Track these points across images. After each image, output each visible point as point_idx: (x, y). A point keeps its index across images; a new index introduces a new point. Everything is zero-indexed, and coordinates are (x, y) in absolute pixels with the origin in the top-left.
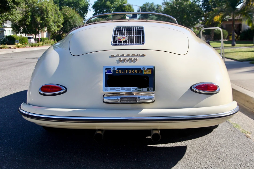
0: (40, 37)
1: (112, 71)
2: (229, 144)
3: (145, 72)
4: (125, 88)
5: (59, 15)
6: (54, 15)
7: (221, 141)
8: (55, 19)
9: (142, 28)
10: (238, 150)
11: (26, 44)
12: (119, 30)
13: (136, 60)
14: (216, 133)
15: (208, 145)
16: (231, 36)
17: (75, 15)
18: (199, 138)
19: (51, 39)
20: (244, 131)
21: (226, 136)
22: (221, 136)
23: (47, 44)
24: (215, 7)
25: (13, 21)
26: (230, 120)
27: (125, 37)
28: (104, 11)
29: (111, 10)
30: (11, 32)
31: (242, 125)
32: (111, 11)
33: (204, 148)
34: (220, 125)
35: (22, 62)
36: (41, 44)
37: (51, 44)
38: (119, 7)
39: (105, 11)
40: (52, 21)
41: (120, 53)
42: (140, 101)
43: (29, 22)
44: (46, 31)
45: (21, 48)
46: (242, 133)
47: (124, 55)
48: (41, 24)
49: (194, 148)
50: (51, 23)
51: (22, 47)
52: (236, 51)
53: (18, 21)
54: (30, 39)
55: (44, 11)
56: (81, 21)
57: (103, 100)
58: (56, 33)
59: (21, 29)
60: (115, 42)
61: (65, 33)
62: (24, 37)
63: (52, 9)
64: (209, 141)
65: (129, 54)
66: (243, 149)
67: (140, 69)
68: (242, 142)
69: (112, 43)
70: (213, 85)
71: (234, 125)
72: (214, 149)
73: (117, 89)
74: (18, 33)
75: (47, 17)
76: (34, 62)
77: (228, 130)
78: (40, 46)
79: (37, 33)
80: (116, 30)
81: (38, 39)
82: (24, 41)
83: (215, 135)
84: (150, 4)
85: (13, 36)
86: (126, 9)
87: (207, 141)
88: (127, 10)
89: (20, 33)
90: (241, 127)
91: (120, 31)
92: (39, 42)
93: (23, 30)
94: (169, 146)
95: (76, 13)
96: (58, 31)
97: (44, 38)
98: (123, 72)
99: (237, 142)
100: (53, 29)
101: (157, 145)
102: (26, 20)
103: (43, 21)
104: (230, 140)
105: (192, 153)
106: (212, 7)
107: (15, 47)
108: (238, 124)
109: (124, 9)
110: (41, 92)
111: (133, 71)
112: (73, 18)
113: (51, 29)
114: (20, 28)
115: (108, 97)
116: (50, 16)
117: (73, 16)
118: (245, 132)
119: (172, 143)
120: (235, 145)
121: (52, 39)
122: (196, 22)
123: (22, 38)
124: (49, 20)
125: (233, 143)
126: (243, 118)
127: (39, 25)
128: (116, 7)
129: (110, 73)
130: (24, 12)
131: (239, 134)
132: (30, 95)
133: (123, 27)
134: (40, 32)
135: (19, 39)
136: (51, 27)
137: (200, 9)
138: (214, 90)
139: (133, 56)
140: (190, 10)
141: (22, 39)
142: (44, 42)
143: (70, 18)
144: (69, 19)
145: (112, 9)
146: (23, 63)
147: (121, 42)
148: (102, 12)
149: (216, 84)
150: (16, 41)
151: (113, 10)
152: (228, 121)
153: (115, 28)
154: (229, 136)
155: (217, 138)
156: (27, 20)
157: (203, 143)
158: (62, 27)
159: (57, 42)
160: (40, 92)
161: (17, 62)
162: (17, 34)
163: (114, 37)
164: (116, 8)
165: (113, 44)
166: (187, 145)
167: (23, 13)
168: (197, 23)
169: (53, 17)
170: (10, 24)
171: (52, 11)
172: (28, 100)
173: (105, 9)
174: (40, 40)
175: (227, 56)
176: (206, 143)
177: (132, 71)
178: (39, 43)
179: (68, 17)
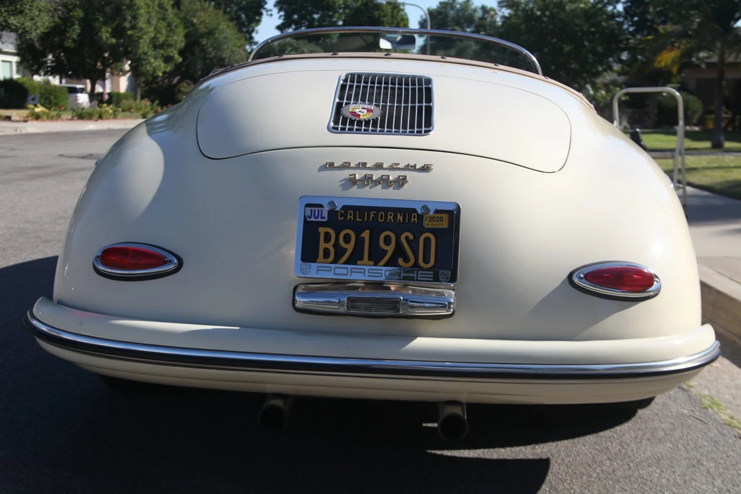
0: (108, 90)
1: (325, 214)
2: (683, 462)
3: (427, 222)
4: (364, 269)
5: (173, 23)
6: (154, 22)
7: (661, 451)
8: (158, 35)
9: (429, 81)
10: (713, 483)
11: (63, 108)
12: (355, 84)
13: (401, 182)
14: (645, 423)
15: (619, 461)
16: (712, 116)
17: (221, 27)
18: (589, 436)
19: (142, 98)
20: (735, 422)
21: (677, 434)
22: (661, 434)
23: (127, 113)
24: (664, 23)
25: (22, 35)
26: (693, 382)
27: (373, 108)
28: (314, 19)
29: (337, 15)
30: (14, 68)
31: (729, 402)
32: (335, 19)
33: (604, 468)
34: (659, 399)
35: (43, 168)
36: (108, 112)
37: (141, 112)
38: (363, 7)
39: (319, 18)
40: (148, 41)
41: (355, 157)
42: (409, 310)
43: (74, 41)
44: (128, 71)
45: (43, 120)
46: (728, 427)
47: (366, 164)
48: (113, 49)
49: (572, 467)
50: (143, 47)
51: (48, 118)
52: (724, 164)
53: (40, 34)
54: (74, 95)
55: (124, 7)
56: (240, 47)
57: (294, 301)
58: (160, 79)
59: (49, 61)
60: (342, 121)
61: (189, 81)
62: (55, 86)
63: (150, 3)
64: (623, 447)
65: (383, 164)
66: (728, 480)
67: (414, 210)
68: (728, 456)
69: (332, 124)
70: (639, 272)
71: (703, 400)
72: (637, 473)
73: (338, 271)
74: (37, 73)
75: (133, 28)
76: (84, 169)
77: (683, 415)
78: (107, 118)
79: (98, 77)
80: (345, 83)
81: (101, 94)
82: (55, 98)
83: (643, 430)
84: (460, 4)
85: (21, 81)
86: (382, 14)
87: (614, 447)
88: (385, 19)
89: (42, 73)
90: (726, 408)
91: (358, 87)
92: (105, 105)
93: (54, 64)
94: (495, 457)
95: (226, 19)
96: (164, 73)
97: (119, 95)
98: (359, 218)
99: (712, 456)
100: (151, 66)
101: (455, 451)
102: (65, 32)
103: (121, 38)
104: (689, 447)
105: (565, 483)
106: (657, 20)
107: (25, 115)
108: (716, 398)
109: (377, 16)
110: (101, 268)
111: (391, 217)
112: (214, 35)
113: (144, 67)
114: (46, 57)
115: (309, 292)
116: (144, 26)
117: (216, 28)
118: (737, 425)
119: (503, 446)
120: (702, 465)
121: (146, 99)
122: (602, 65)
123: (51, 90)
124: (140, 38)
125: (699, 457)
126: (733, 381)
127: (106, 52)
128: (351, 6)
129: (319, 219)
130: (60, 8)
131: (718, 430)
132: (66, 272)
133: (368, 75)
134: (108, 75)
135: (40, 93)
136: (145, 60)
137: (615, 26)
138: (641, 286)
139: (393, 168)
140: (585, 29)
141: (51, 94)
142: (119, 107)
143: (206, 33)
144: (202, 36)
145: (337, 12)
146: (48, 171)
147: (360, 123)
148: (306, 20)
149: (650, 269)
150: (30, 98)
151: (343, 17)
152: (685, 387)
153: (343, 77)
154: (685, 434)
155: (649, 439)
156: (68, 32)
157: (601, 453)
158: (180, 63)
159: (159, 109)
160: (97, 265)
161: (30, 165)
162: (33, 75)
163: (339, 106)
164: (353, 11)
165: (333, 128)
166: (551, 457)
167: (56, 10)
168: (605, 70)
169: (152, 29)
170: (12, 43)
171: (150, 10)
172: (58, 290)
173: (317, 13)
174: (106, 97)
175: (695, 178)
176: (611, 452)
177: (389, 217)
178: (104, 110)
179: (200, 31)
